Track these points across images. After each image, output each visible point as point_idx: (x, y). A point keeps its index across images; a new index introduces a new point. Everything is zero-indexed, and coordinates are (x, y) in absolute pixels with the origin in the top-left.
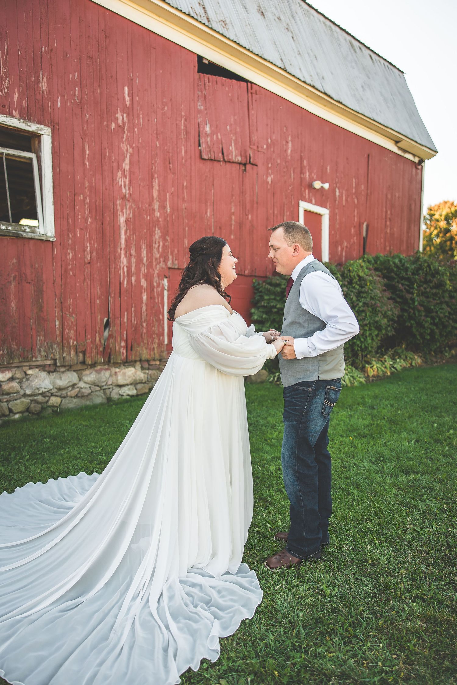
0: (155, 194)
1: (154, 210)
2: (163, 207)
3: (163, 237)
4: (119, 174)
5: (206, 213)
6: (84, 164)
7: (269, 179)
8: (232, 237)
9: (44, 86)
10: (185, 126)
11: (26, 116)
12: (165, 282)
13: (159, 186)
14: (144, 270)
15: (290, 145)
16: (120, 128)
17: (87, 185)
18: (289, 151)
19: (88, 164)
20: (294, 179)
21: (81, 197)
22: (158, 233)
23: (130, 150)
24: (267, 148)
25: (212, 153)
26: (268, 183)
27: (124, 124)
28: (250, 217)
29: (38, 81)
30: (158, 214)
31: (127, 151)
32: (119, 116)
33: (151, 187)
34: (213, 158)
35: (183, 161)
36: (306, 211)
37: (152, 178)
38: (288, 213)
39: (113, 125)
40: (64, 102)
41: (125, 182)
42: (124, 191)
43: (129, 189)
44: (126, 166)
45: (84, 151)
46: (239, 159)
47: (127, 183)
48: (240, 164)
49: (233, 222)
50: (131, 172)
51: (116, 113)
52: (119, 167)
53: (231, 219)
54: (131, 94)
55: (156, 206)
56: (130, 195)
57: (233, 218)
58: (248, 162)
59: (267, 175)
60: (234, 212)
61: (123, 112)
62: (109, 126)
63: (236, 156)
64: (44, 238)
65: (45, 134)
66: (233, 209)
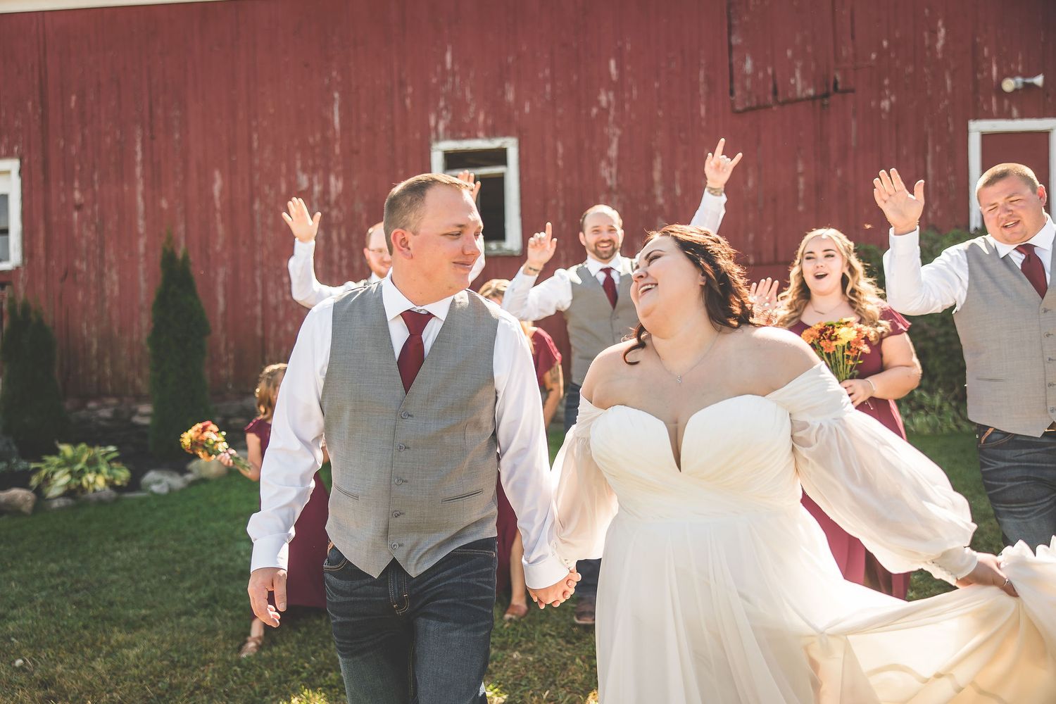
0: (657, 176)
1: (654, 197)
2: (669, 189)
4: (603, 164)
5: (746, 183)
6: (556, 165)
7: (885, 104)
8: (801, 208)
9: (510, 96)
10: (707, 78)
11: (491, 133)
13: (663, 164)
15: (942, 33)
16: (604, 112)
17: (560, 186)
18: (940, 44)
19: (560, 163)
20: (953, 88)
21: (553, 202)
23: (618, 132)
24: (878, 59)
25: (754, 100)
26: (880, 110)
27: (609, 103)
28: (839, 172)
29: (504, 94)
30: (660, 201)
31: (614, 134)
32: (603, 99)
33: (650, 168)
34: (755, 104)
35: (704, 124)
36: (985, 137)
37: (650, 158)
38: (938, 148)
39: (595, 111)
40: (532, 107)
41: (611, 173)
42: (609, 182)
43: (617, 179)
44: (613, 152)
45: (556, 150)
46: (811, 92)
47: (614, 170)
48: (812, 99)
49: (801, 186)
50: (620, 157)
51: (599, 93)
52: (603, 155)
53: (795, 182)
54: (620, 67)
55: (659, 190)
56: (618, 185)
57: (801, 180)
58: (831, 89)
59: (880, 99)
60: (802, 174)
61: (607, 91)
62: (588, 114)
63: (803, 90)
64: (508, 253)
65: (511, 145)
66: (800, 168)
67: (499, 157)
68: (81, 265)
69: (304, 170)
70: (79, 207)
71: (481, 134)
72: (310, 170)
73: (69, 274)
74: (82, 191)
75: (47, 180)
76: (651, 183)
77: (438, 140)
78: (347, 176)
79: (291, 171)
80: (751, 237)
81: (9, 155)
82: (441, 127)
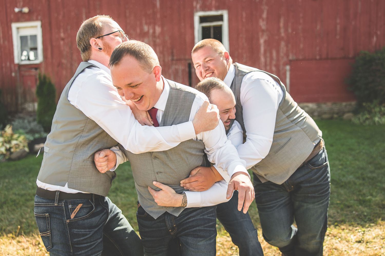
0: (282, 25)
1: (280, 33)
2: (286, 30)
3: (287, 46)
4: (261, 20)
5: (316, 27)
6: (242, 21)
8: (337, 37)
12: (288, 67)
13: (284, 20)
14: (274, 63)
17: (244, 29)
19: (244, 20)
21: (241, 36)
22: (283, 44)
23: (267, 8)
28: (353, 23)
30: (283, 35)
31: (265, 9)
33: (279, 22)
35: (300, 4)
37: (279, 18)
41: (264, 24)
42: (263, 28)
43: (266, 26)
44: (265, 15)
45: (242, 15)
49: (338, 29)
50: (267, 18)
52: (261, 17)
53: (336, 27)
55: (282, 31)
56: (267, 28)
57: (338, 26)
60: (338, 24)
62: (255, 1)
65: (225, 14)
66: (338, 21)
67: (220, 18)
68: (64, 61)
69: (146, 24)
70: (63, 39)
71: (213, 9)
72: (148, 24)
73: (60, 64)
74: (64, 33)
75: (51, 29)
76: (279, 28)
77: (197, 11)
78: (162, 26)
79: (141, 25)
80: (318, 48)
81: (37, 20)
82: (198, 6)
